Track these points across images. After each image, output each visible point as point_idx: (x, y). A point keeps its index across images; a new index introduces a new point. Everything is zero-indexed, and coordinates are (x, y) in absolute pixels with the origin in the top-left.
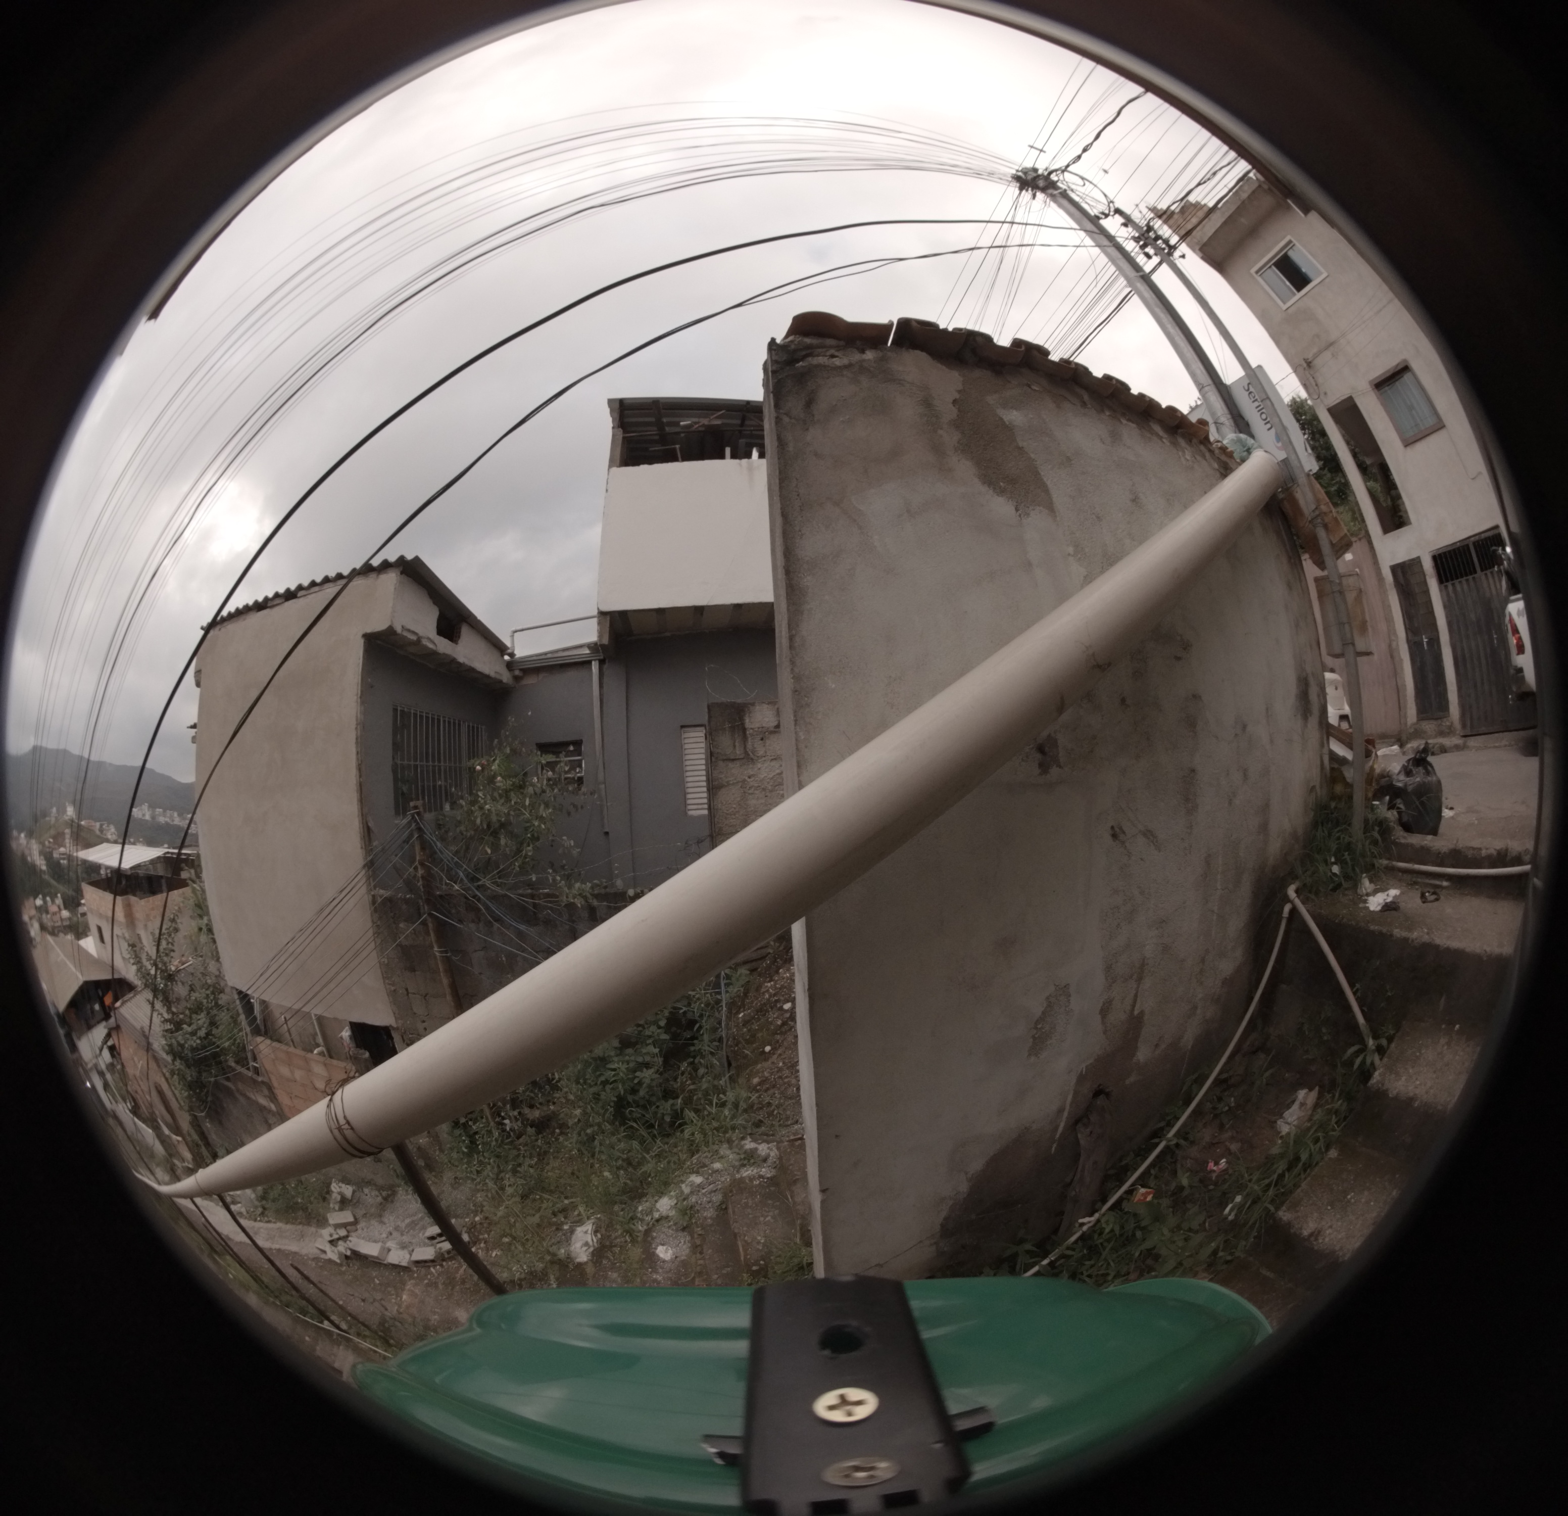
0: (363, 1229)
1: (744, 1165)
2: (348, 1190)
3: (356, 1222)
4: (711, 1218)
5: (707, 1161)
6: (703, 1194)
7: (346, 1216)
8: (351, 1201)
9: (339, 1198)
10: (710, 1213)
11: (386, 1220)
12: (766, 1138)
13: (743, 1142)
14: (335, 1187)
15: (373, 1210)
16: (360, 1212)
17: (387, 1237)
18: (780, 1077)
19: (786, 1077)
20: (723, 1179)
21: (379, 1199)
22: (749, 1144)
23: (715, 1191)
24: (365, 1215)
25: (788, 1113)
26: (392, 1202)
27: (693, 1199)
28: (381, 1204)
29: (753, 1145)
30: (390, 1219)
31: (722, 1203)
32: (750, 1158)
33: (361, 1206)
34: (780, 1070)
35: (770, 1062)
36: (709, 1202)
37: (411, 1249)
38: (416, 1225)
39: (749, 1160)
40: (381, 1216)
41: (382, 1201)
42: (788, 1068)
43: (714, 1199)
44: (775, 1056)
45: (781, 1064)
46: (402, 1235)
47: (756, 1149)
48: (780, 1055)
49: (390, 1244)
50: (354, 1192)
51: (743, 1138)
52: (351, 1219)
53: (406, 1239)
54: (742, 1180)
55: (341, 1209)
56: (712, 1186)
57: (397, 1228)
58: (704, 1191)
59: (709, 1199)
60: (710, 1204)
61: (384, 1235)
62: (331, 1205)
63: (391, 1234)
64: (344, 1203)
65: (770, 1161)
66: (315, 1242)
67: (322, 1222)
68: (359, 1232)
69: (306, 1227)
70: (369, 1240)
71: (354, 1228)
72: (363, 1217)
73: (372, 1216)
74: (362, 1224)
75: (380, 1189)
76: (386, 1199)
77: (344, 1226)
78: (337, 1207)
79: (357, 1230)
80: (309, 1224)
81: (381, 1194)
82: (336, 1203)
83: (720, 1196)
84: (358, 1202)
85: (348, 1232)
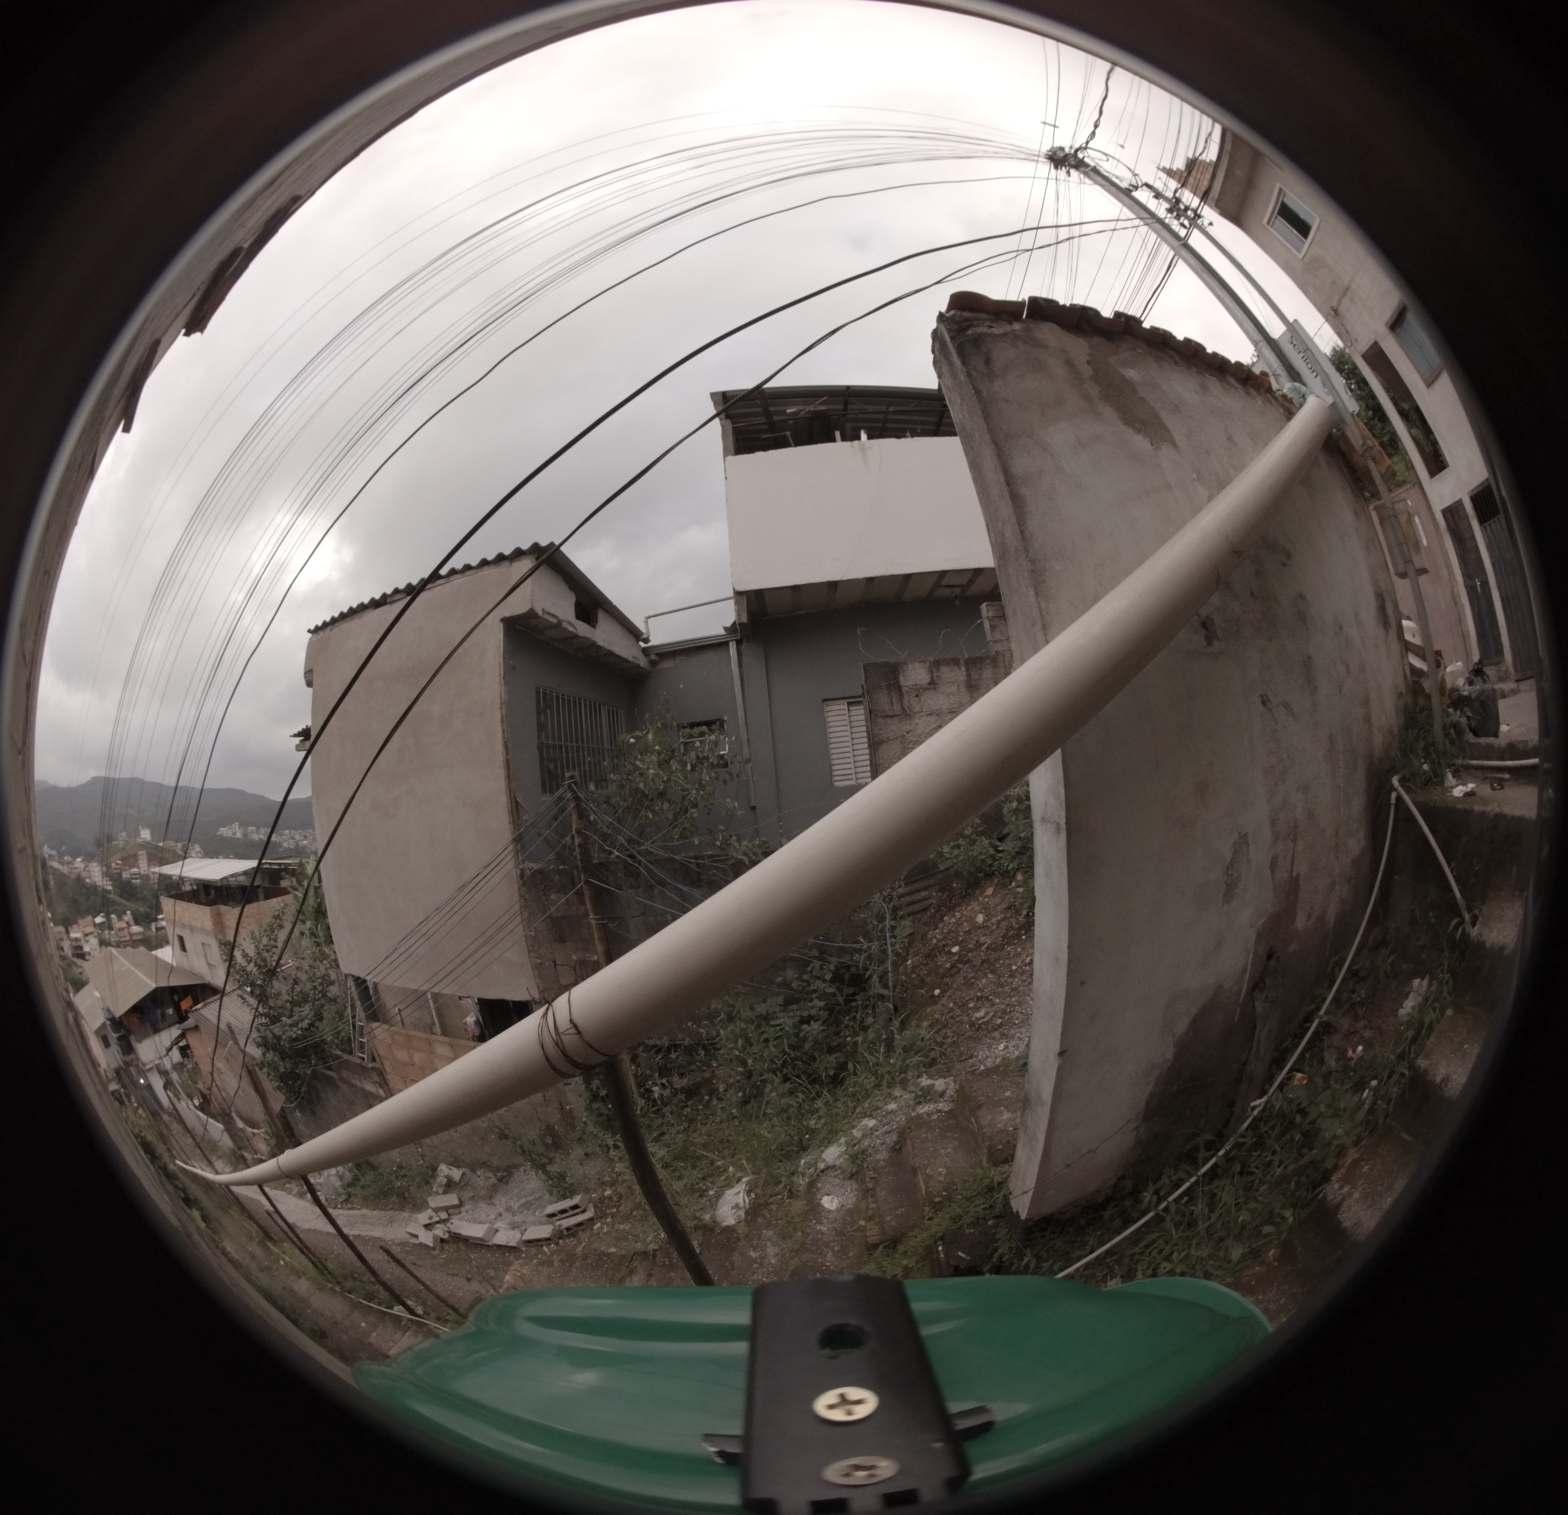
0: (467, 1212)
1: (920, 1103)
2: (456, 1174)
3: (461, 1204)
4: (884, 1160)
5: (880, 1104)
6: (877, 1137)
7: (452, 1199)
8: (459, 1183)
9: (445, 1181)
10: (883, 1155)
11: (497, 1202)
12: (946, 1073)
13: (919, 1080)
14: (444, 1169)
15: (482, 1193)
16: (466, 1195)
17: (495, 1218)
18: (952, 1017)
19: (958, 1016)
20: (898, 1119)
21: (493, 1180)
22: (925, 1082)
23: (889, 1132)
24: (472, 1198)
25: (962, 1049)
26: (507, 1183)
27: (866, 1142)
28: (494, 1185)
29: (929, 1082)
30: (501, 1201)
31: (896, 1143)
32: (927, 1095)
33: (469, 1188)
34: (951, 1010)
35: (939, 1005)
36: (882, 1144)
37: (523, 1228)
38: (532, 1204)
39: (925, 1097)
40: (491, 1198)
41: (496, 1182)
42: (959, 1008)
43: (888, 1140)
44: (945, 998)
45: (951, 1005)
46: (514, 1215)
47: (933, 1085)
48: (950, 996)
49: (498, 1225)
50: (464, 1174)
51: (919, 1076)
52: (456, 1202)
53: (518, 1219)
54: (919, 1116)
55: (445, 1192)
56: (885, 1127)
57: (508, 1209)
58: (877, 1133)
59: (882, 1141)
60: (884, 1146)
61: (493, 1217)
62: (434, 1189)
63: (500, 1215)
64: (450, 1185)
65: (946, 1097)
66: (406, 1226)
67: (419, 1206)
68: (463, 1214)
69: (397, 1212)
70: (474, 1222)
71: (457, 1210)
72: (470, 1199)
73: (480, 1197)
74: (468, 1206)
75: (495, 1170)
76: (500, 1180)
77: (446, 1209)
78: (440, 1191)
79: (460, 1213)
80: (402, 1209)
81: (495, 1175)
82: (440, 1186)
83: (895, 1137)
84: (467, 1185)
85: (449, 1215)
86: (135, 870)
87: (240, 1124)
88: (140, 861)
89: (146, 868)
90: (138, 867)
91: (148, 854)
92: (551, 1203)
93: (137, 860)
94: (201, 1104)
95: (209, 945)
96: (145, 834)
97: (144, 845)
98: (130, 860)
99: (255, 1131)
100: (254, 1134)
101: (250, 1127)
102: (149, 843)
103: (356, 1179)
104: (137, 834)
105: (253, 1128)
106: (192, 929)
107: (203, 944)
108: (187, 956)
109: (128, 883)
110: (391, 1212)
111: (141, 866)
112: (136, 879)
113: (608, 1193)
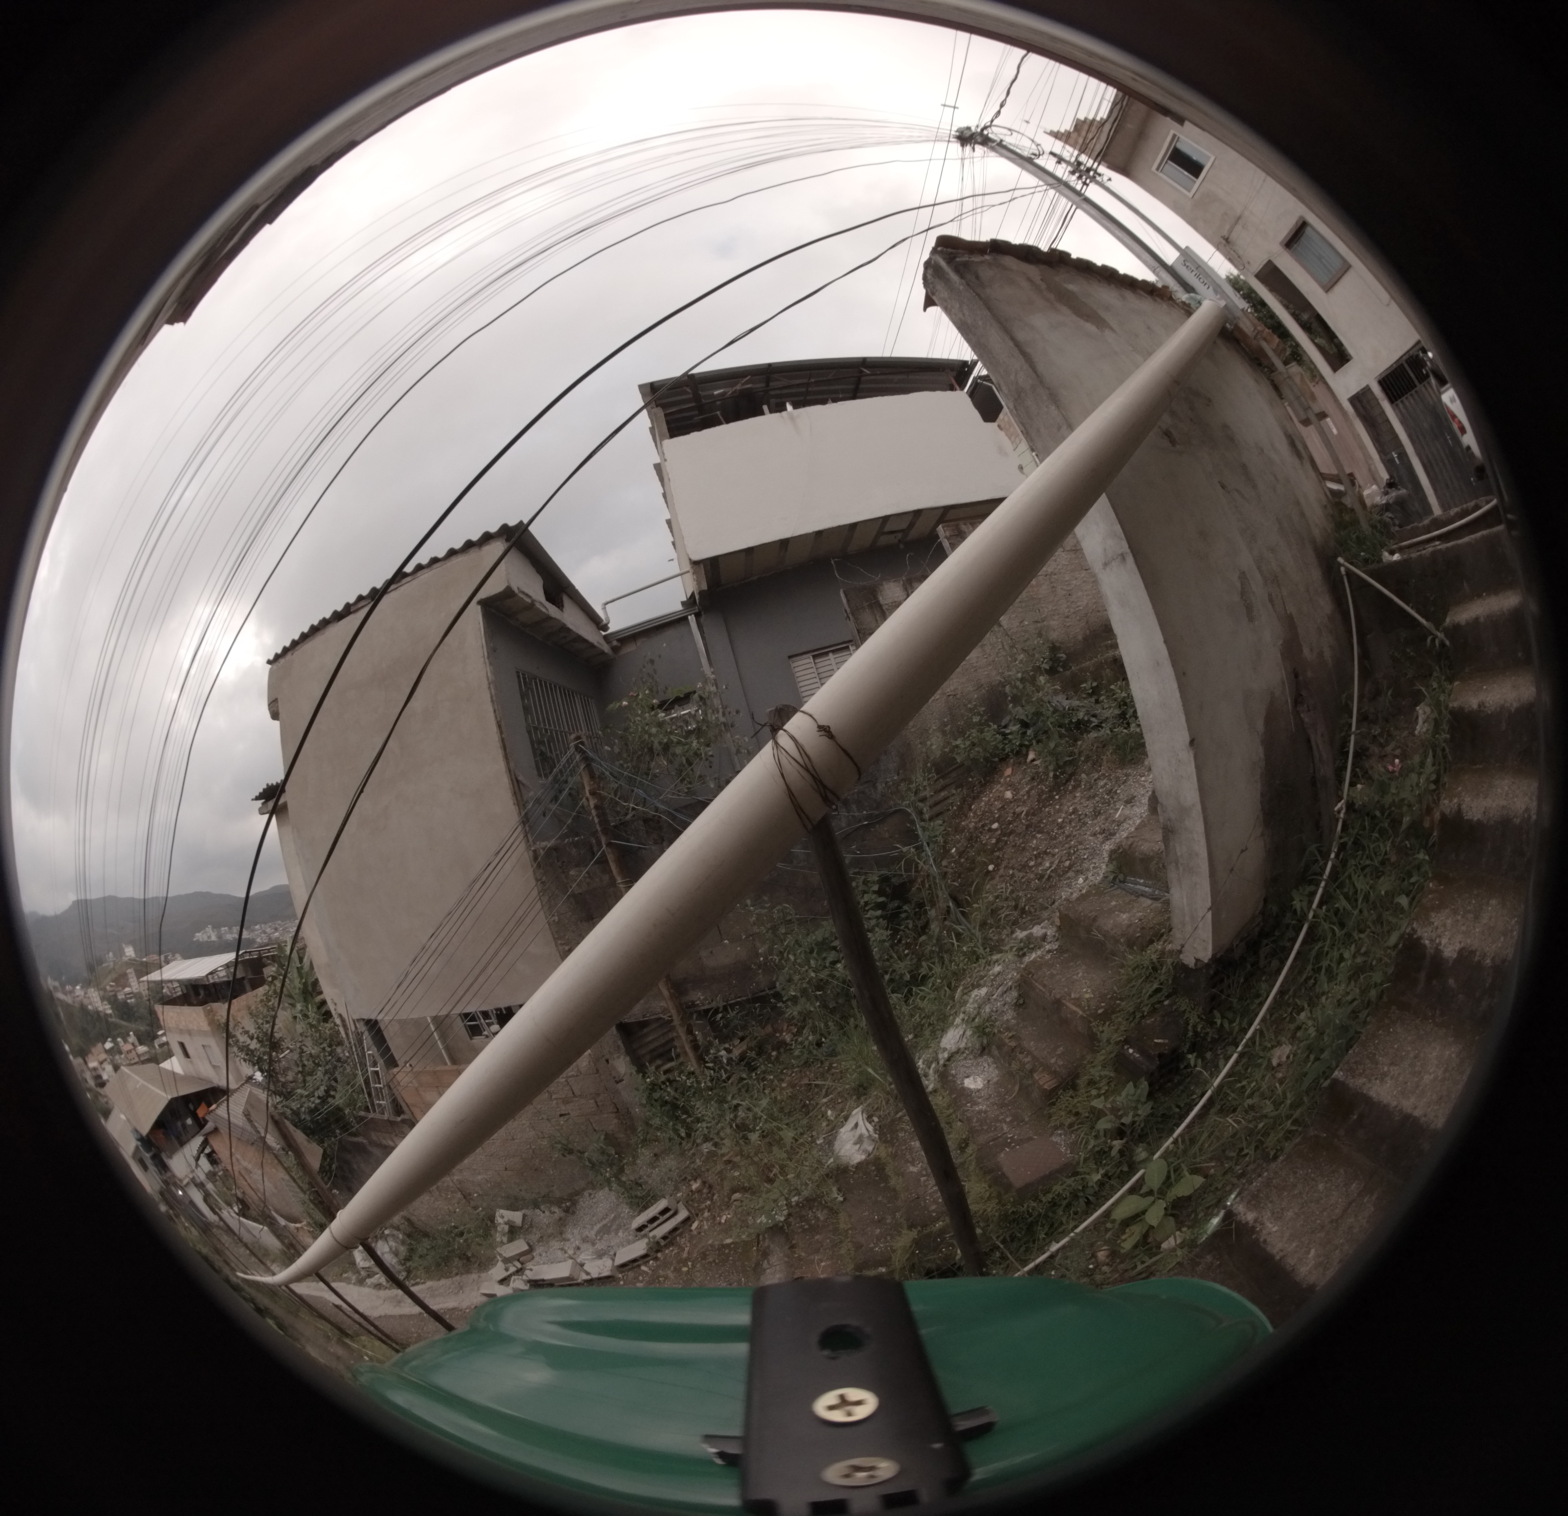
0: (540, 1255)
1: (1024, 954)
2: (517, 1217)
3: (531, 1248)
4: (1013, 1018)
6: (995, 1000)
7: (520, 1246)
8: (521, 1228)
9: (506, 1228)
10: (1010, 1015)
11: (569, 1236)
14: (505, 1216)
15: (550, 1231)
16: (534, 1237)
17: (575, 1254)
20: (1010, 976)
21: (558, 1212)
22: (1021, 935)
23: (1005, 992)
24: (541, 1239)
26: (574, 1213)
27: (986, 1010)
28: (560, 1219)
29: (1025, 933)
30: (574, 1235)
31: (1018, 999)
32: (1028, 945)
33: (534, 1230)
36: (1004, 1005)
37: (612, 1253)
38: (610, 1227)
40: (561, 1234)
41: (563, 1214)
43: (1008, 999)
46: (594, 1244)
47: (1030, 934)
49: (582, 1257)
50: (524, 1216)
51: (1012, 933)
52: (526, 1247)
53: (599, 1246)
54: (1030, 965)
55: (511, 1240)
56: (1000, 989)
57: (585, 1240)
58: (995, 997)
59: (1003, 1003)
60: (1007, 1007)
61: (571, 1252)
62: (498, 1239)
63: (579, 1248)
64: (513, 1232)
65: (1050, 936)
66: (478, 1289)
67: (485, 1264)
68: (537, 1259)
69: (464, 1276)
70: (552, 1263)
71: (529, 1256)
72: (539, 1241)
73: (549, 1236)
74: (539, 1250)
75: (559, 1202)
76: (567, 1211)
77: (518, 1257)
78: (505, 1239)
79: (533, 1258)
80: (468, 1272)
81: (560, 1207)
82: (504, 1235)
83: (1014, 994)
84: (531, 1226)
85: (522, 1264)
86: (127, 990)
87: (282, 1222)
88: (131, 980)
89: (137, 986)
90: (130, 986)
91: (136, 971)
92: (634, 1217)
93: (127, 980)
94: (240, 1210)
95: (210, 1047)
96: (130, 952)
97: (131, 963)
98: (121, 980)
99: (298, 1225)
100: (297, 1229)
101: (292, 1222)
102: (135, 960)
103: (412, 1250)
104: (122, 953)
105: (295, 1223)
106: (190, 1033)
107: (203, 1046)
108: (191, 1062)
109: (125, 1004)
110: (458, 1278)
111: (132, 984)
112: (131, 998)
113: (695, 1186)
